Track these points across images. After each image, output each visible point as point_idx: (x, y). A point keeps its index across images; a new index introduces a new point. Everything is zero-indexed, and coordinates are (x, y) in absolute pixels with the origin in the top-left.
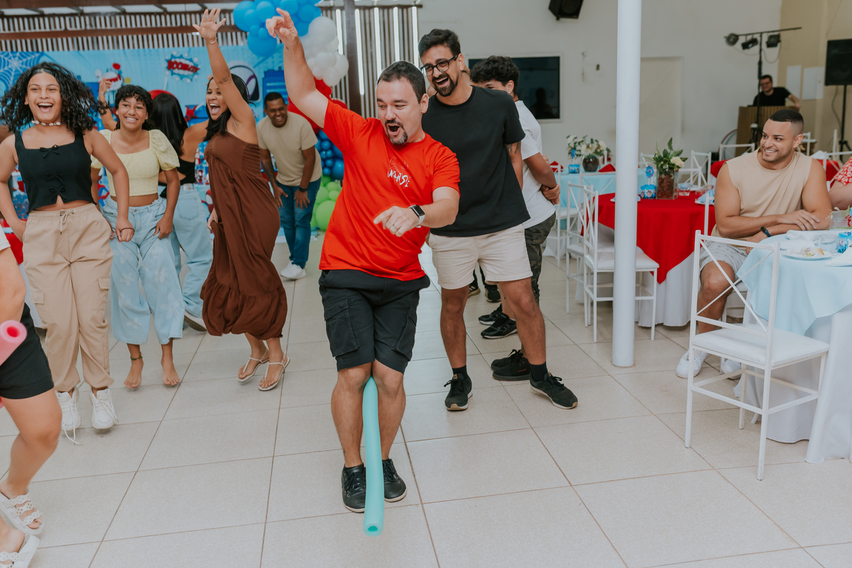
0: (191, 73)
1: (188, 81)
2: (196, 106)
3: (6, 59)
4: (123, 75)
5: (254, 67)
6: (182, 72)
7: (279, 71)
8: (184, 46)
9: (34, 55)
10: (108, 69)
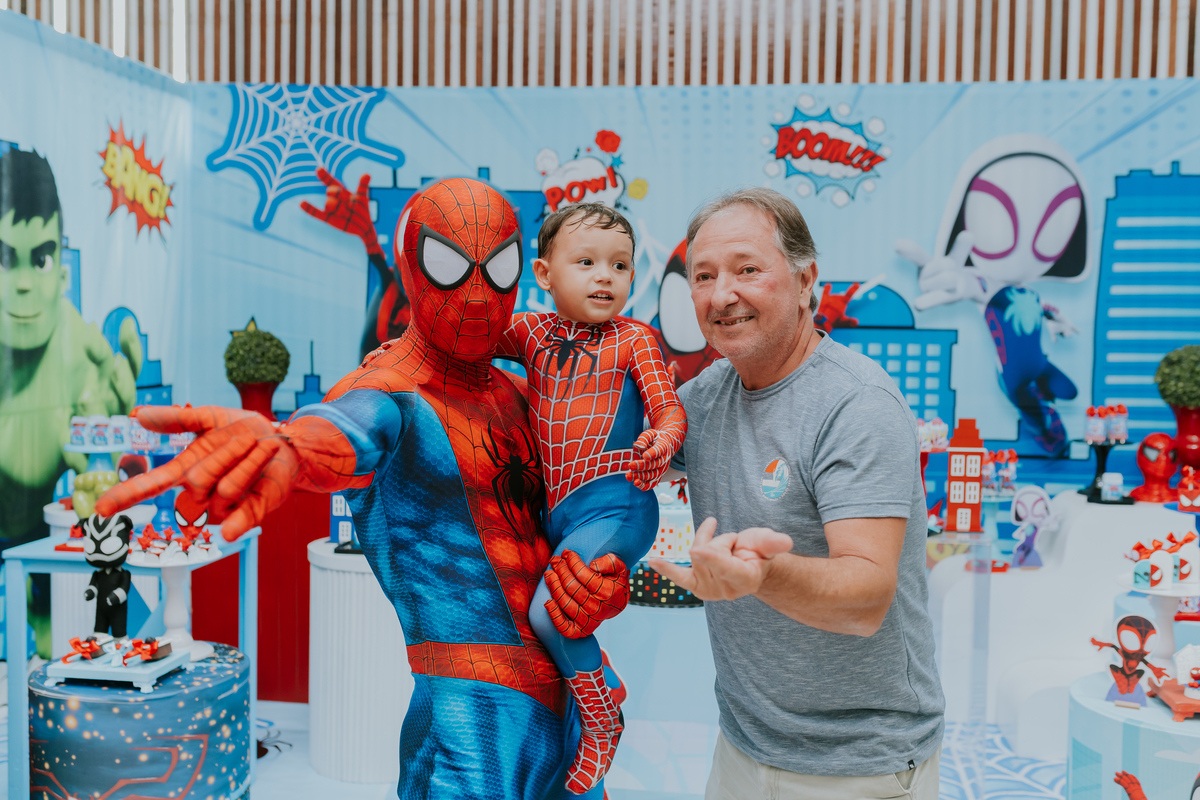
0: (850, 171)
1: (841, 198)
2: (856, 286)
3: (273, 106)
4: (621, 170)
6: (821, 167)
7: (1171, 175)
8: (838, 78)
9: (356, 96)
10: (578, 150)
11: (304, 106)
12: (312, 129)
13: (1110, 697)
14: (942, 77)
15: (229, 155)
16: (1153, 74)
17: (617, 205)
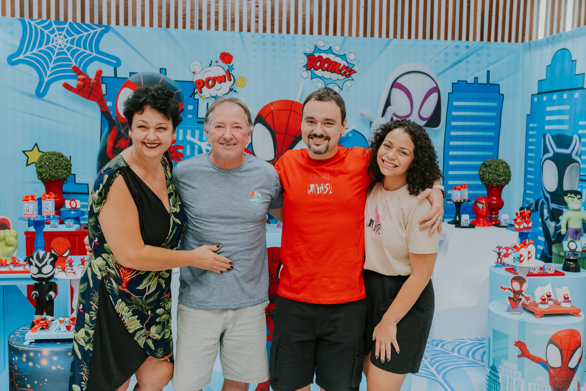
0: (340, 77)
3: (46, 32)
4: (233, 72)
5: (438, 75)
6: (327, 74)
7: (474, 83)
8: (335, 33)
9: (94, 29)
10: (211, 62)
11: (64, 33)
12: (69, 45)
13: (508, 311)
14: (380, 36)
15: (21, 57)
16: (467, 39)
17: (231, 90)
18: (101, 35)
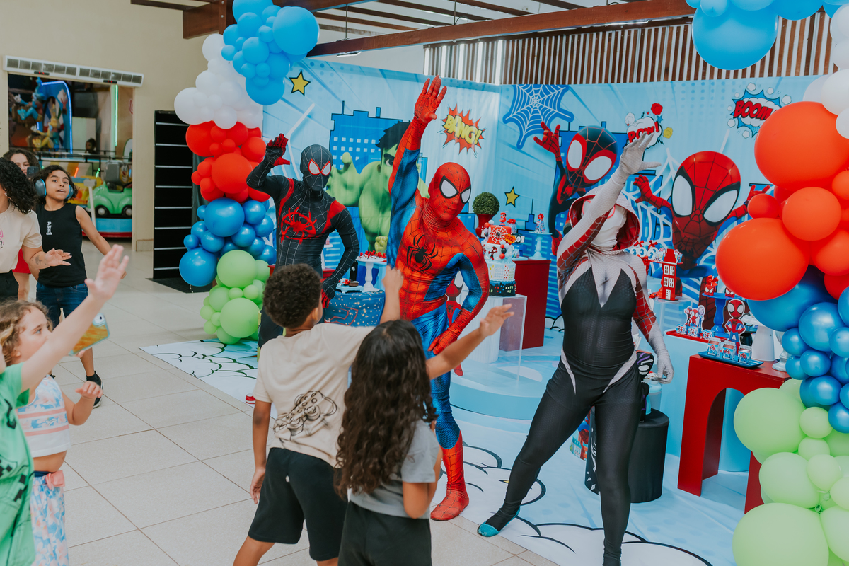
3: (528, 94)
4: (662, 123)
6: (755, 122)
8: (770, 74)
9: (558, 89)
10: (644, 113)
11: (539, 94)
12: (541, 104)
14: (825, 72)
15: (511, 116)
17: (658, 141)
18: (564, 91)
